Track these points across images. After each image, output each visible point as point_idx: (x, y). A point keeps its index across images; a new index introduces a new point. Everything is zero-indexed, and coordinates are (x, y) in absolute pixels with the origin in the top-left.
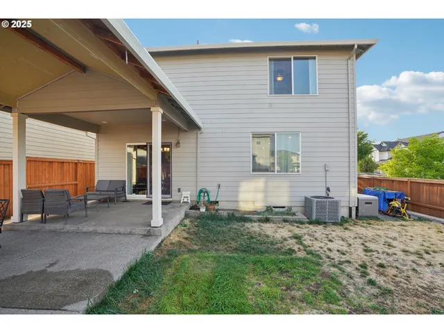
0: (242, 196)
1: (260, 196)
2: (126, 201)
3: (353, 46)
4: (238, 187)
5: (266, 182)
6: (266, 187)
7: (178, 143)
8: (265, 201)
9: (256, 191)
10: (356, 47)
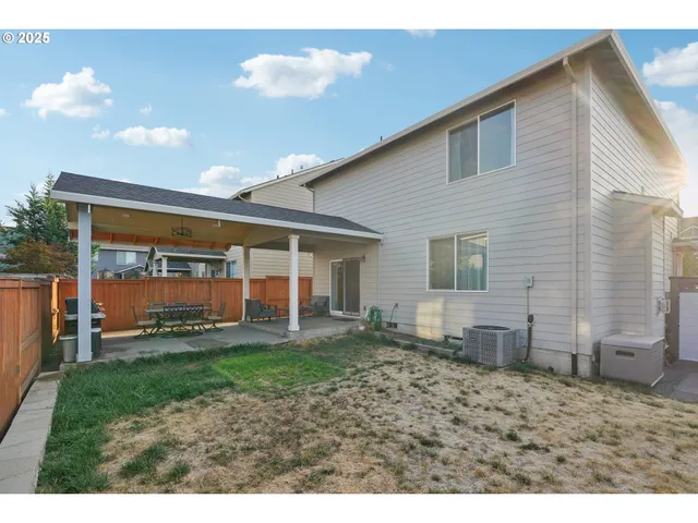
0: (420, 320)
1: (438, 322)
2: (330, 316)
3: (561, 62)
4: (416, 307)
5: (445, 303)
6: (445, 309)
7: (364, 257)
8: (444, 328)
9: (434, 314)
10: (565, 62)
